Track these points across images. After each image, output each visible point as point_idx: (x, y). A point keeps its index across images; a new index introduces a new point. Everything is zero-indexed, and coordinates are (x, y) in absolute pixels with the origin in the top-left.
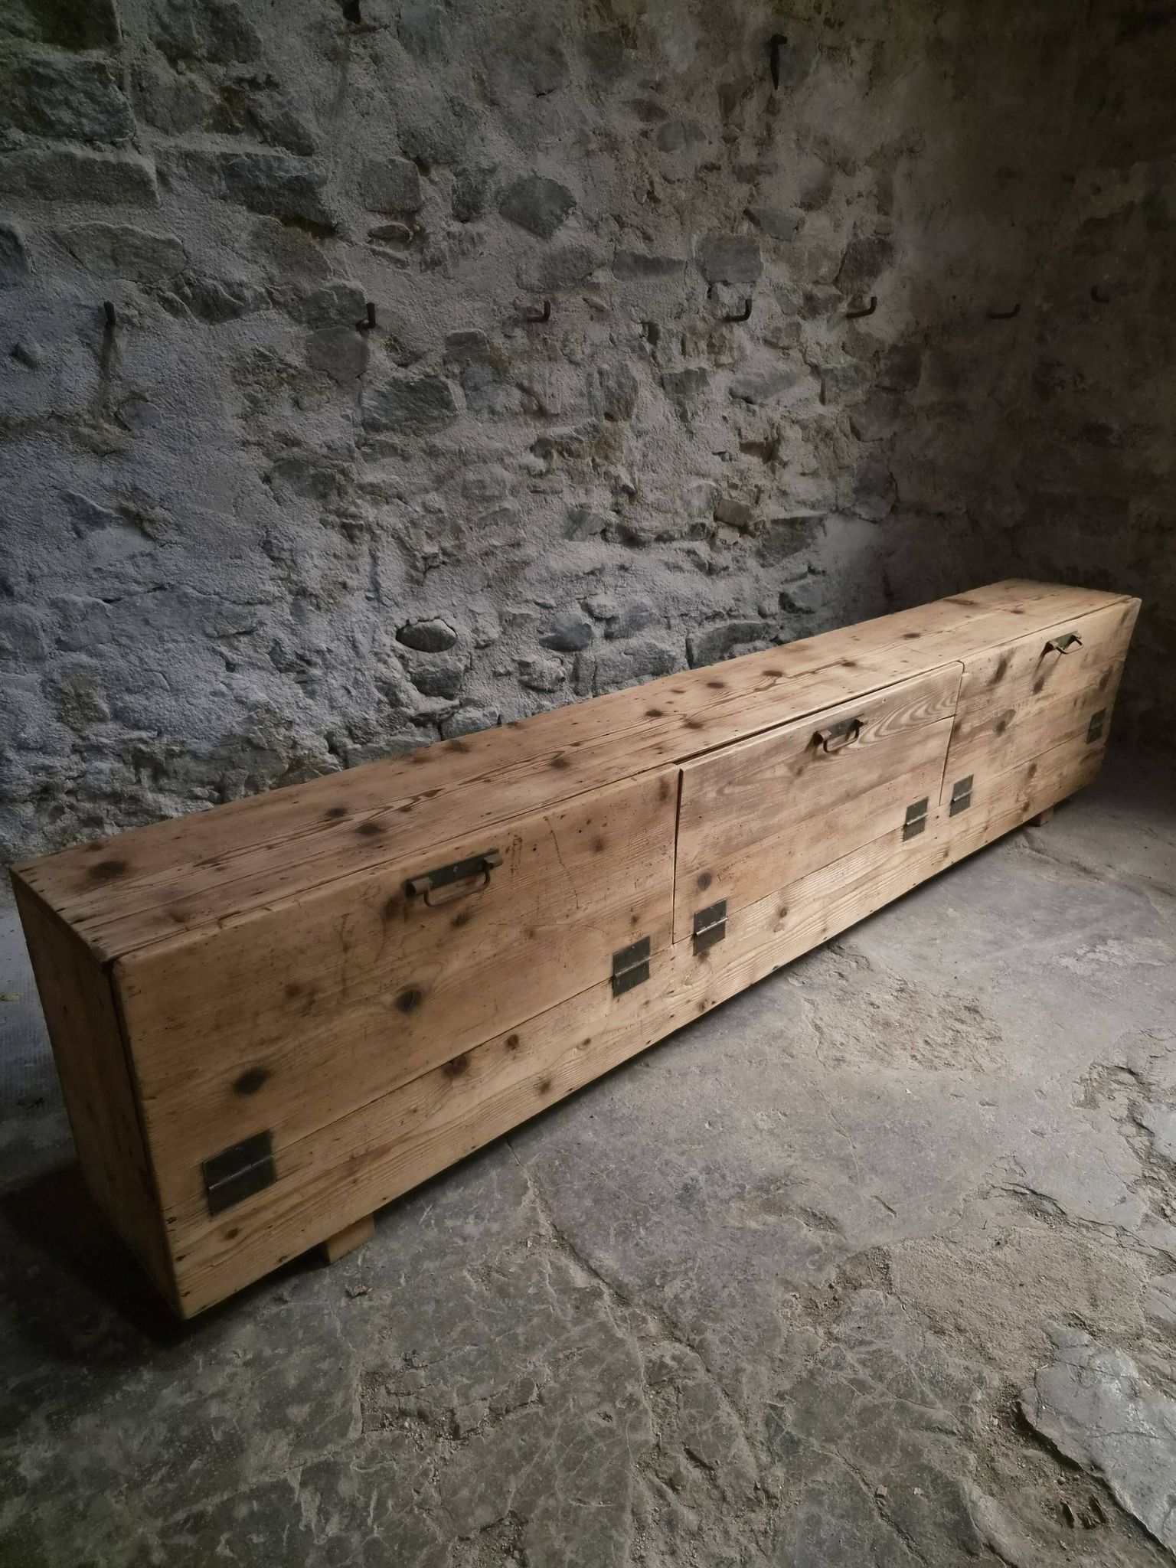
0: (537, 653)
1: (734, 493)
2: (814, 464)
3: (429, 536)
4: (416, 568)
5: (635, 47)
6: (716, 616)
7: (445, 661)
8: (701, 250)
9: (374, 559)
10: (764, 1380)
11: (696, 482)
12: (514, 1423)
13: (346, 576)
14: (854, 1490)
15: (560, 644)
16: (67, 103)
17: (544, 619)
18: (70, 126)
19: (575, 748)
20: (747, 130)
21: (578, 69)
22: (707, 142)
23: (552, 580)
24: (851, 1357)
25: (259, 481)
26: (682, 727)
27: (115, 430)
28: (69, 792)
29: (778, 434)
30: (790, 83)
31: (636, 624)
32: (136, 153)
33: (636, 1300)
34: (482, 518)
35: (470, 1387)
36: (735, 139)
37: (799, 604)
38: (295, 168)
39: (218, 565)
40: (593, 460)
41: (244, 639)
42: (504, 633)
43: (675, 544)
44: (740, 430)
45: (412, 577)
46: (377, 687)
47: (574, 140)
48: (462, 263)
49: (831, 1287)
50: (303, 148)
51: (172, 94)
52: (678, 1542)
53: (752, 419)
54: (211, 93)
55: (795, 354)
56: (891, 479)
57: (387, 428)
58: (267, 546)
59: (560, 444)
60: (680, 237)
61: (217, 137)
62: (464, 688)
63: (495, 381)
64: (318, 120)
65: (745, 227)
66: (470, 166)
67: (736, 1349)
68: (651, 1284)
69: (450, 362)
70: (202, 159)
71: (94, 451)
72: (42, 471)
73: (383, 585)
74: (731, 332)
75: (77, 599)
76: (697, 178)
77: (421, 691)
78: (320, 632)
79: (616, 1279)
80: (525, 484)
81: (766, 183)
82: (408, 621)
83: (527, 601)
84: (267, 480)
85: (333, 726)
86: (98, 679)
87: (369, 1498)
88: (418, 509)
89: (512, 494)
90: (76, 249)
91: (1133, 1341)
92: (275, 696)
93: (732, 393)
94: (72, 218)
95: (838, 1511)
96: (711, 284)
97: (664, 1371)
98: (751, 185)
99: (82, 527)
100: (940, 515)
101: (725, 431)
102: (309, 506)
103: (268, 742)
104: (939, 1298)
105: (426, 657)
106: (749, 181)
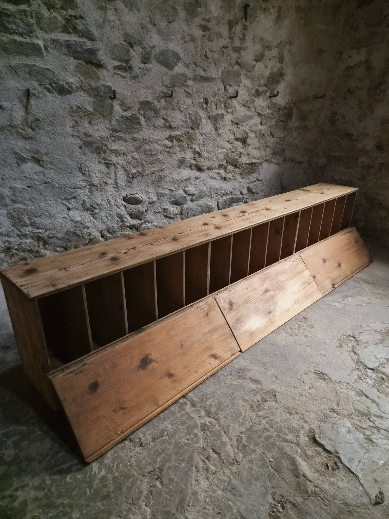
0: (169, 205)
1: (233, 154)
2: (258, 145)
3: (134, 167)
4: (129, 177)
5: (200, 7)
6: (227, 194)
7: (139, 208)
8: (222, 74)
9: (116, 174)
10: (237, 428)
11: (220, 150)
12: (159, 442)
13: (106, 179)
14: (263, 460)
15: (176, 203)
16: (14, 22)
17: (171, 194)
18: (15, 30)
19: (180, 235)
20: (237, 35)
21: (182, 14)
22: (224, 39)
23: (174, 182)
24: (263, 421)
25: (78, 148)
26: (214, 228)
27: (31, 131)
28: (16, 249)
29: (247, 135)
30: (251, 20)
31: (201, 196)
32: (37, 39)
33: (198, 405)
34: (151, 161)
35: (145, 431)
36: (233, 38)
37: (253, 190)
38: (89, 45)
39: (65, 175)
40: (187, 143)
41: (73, 200)
42: (158, 199)
43: (213, 171)
44: (234, 134)
45: (128, 180)
46: (117, 216)
47: (181, 37)
48: (144, 77)
49: (258, 401)
50: (92, 39)
51: (49, 20)
52: (209, 475)
53: (238, 130)
54: (61, 20)
55: (252, 109)
56: (283, 150)
57: (120, 131)
58: (80, 170)
59: (176, 137)
60: (215, 70)
61: (64, 35)
62: (145, 217)
63: (155, 116)
64: (97, 30)
65: (236, 67)
66: (147, 46)
67: (228, 420)
68: (203, 401)
69: (140, 110)
70: (59, 42)
71: (24, 138)
72: (6, 144)
73: (119, 183)
74: (232, 101)
75: (18, 186)
76: (221, 51)
77: (131, 218)
78: (98, 198)
79: (191, 399)
80: (165, 150)
81: (243, 53)
82: (127, 195)
83: (166, 189)
84: (80, 148)
85: (102, 229)
86: (25, 212)
87: (114, 464)
88: (130, 158)
89: (161, 153)
90: (17, 71)
91: (350, 416)
92: (83, 219)
93: (232, 121)
94: (16, 60)
95: (258, 466)
96: (225, 86)
97: (206, 426)
98: (238, 53)
99: (20, 162)
100: (299, 162)
101: (230, 134)
102: (94, 156)
103: (81, 234)
104: (291, 404)
105: (133, 206)
106: (238, 52)
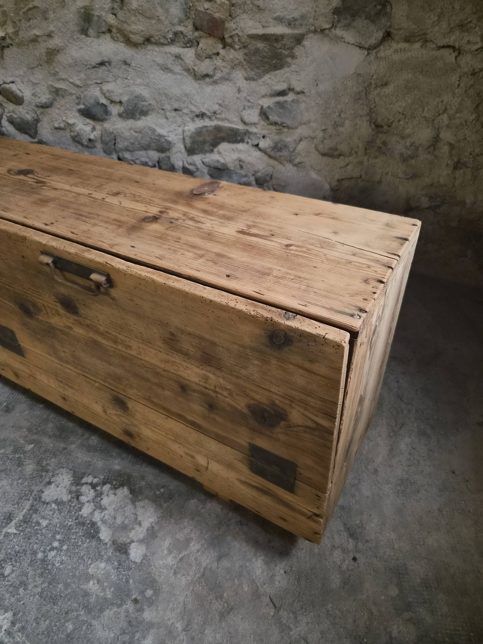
0: (76, 118)
1: (208, 5)
6: (202, 115)
7: (20, 112)
15: (90, 115)
17: (77, 94)
31: (139, 110)
37: (274, 118)
42: (55, 100)
62: (38, 132)
105: (14, 107)
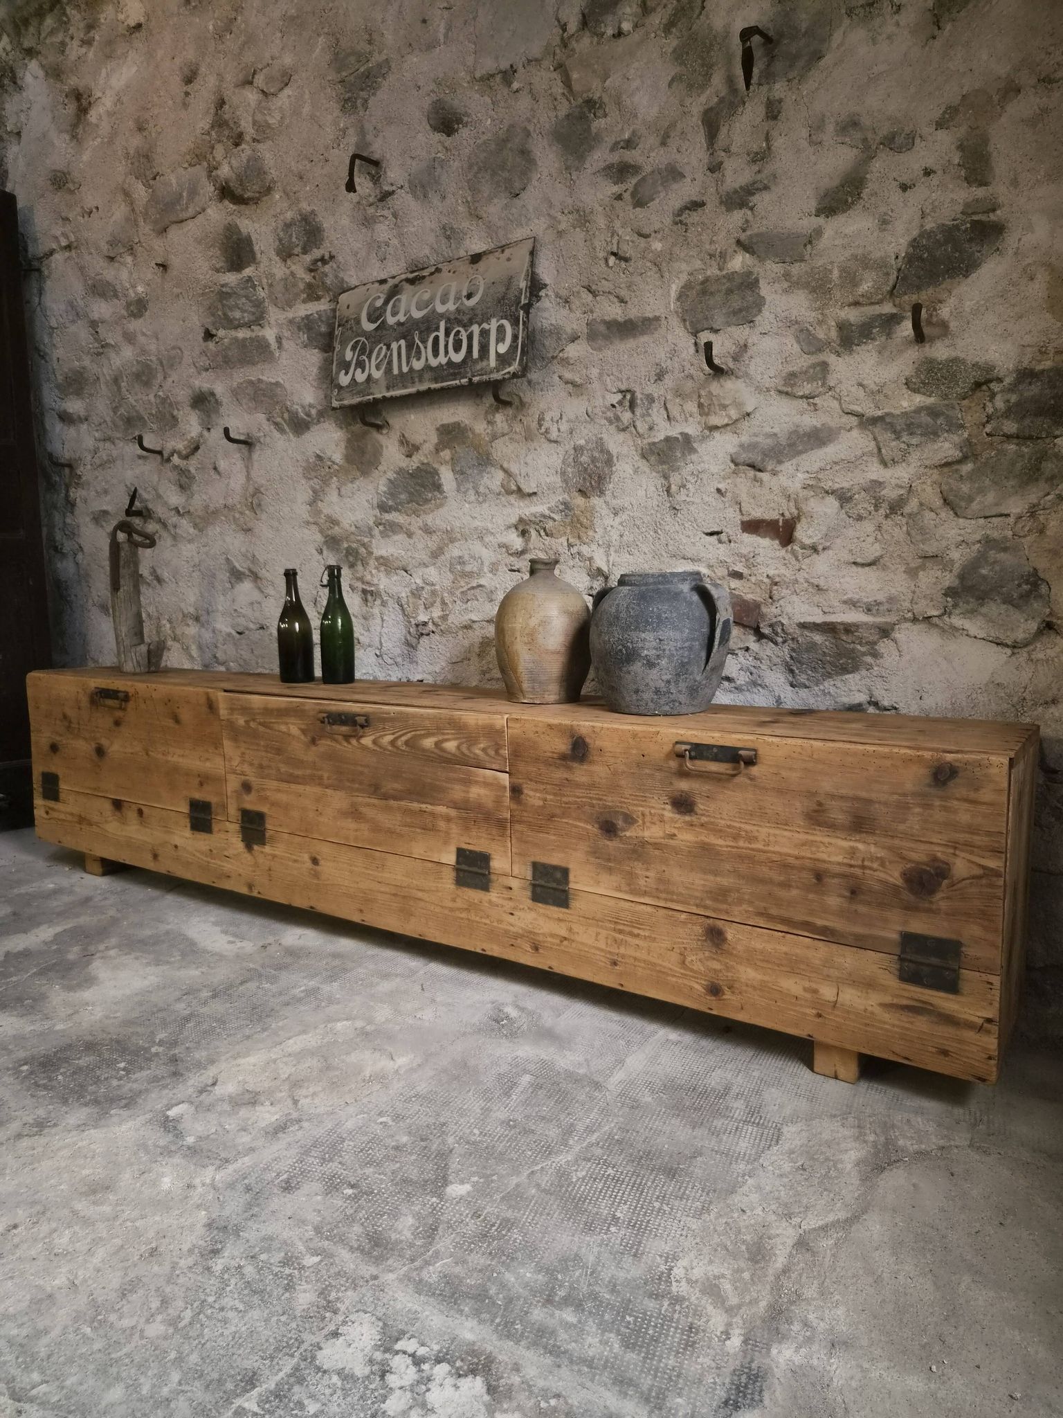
1: (735, 583)
3: (424, 606)
4: (411, 633)
5: (605, 116)
8: (679, 298)
9: (383, 621)
11: (682, 567)
18: (240, 319)
20: (737, 151)
22: (688, 179)
25: (315, 552)
27: (250, 514)
29: (798, 509)
32: (268, 328)
34: (464, 593)
36: (722, 164)
40: (567, 540)
44: (740, 505)
45: (408, 641)
51: (284, 283)
53: (757, 490)
54: (304, 275)
55: (826, 402)
56: (1035, 579)
57: (397, 510)
59: (537, 523)
60: (658, 292)
61: (305, 305)
63: (479, 464)
69: (442, 450)
70: (298, 322)
71: (241, 530)
72: (221, 543)
73: (385, 645)
74: (722, 388)
75: (224, 629)
76: (676, 223)
80: (505, 563)
84: (320, 552)
88: (418, 581)
89: (491, 572)
90: (240, 397)
93: (734, 460)
96: (695, 335)
98: (744, 210)
99: (233, 580)
101: (720, 506)
106: (743, 204)
